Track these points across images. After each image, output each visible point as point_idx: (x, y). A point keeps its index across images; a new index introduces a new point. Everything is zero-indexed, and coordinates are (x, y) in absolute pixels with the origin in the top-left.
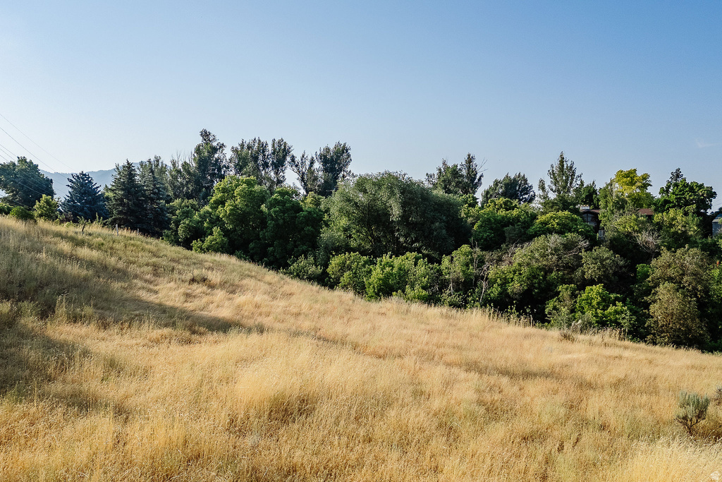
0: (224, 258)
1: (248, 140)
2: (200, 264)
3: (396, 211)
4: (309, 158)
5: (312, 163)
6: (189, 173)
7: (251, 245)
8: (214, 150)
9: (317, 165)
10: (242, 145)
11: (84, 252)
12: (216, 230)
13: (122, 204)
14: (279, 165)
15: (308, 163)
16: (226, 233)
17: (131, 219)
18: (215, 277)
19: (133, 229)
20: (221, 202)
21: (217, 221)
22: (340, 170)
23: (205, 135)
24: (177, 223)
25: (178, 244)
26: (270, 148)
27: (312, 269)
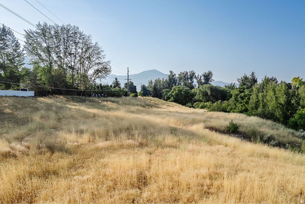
0: (174, 103)
1: (183, 72)
2: (169, 103)
3: (209, 93)
4: (200, 76)
5: (201, 77)
6: (167, 82)
7: (179, 101)
8: (173, 76)
9: (202, 78)
10: (181, 73)
11: (152, 101)
12: (172, 98)
13: (153, 92)
14: (191, 78)
15: (200, 77)
16: (174, 98)
17: (155, 95)
18: (171, 105)
19: (157, 98)
20: (173, 92)
21: (172, 96)
22: (209, 79)
23: (171, 72)
24: (164, 96)
25: (165, 100)
26: (189, 74)
27: (190, 105)
